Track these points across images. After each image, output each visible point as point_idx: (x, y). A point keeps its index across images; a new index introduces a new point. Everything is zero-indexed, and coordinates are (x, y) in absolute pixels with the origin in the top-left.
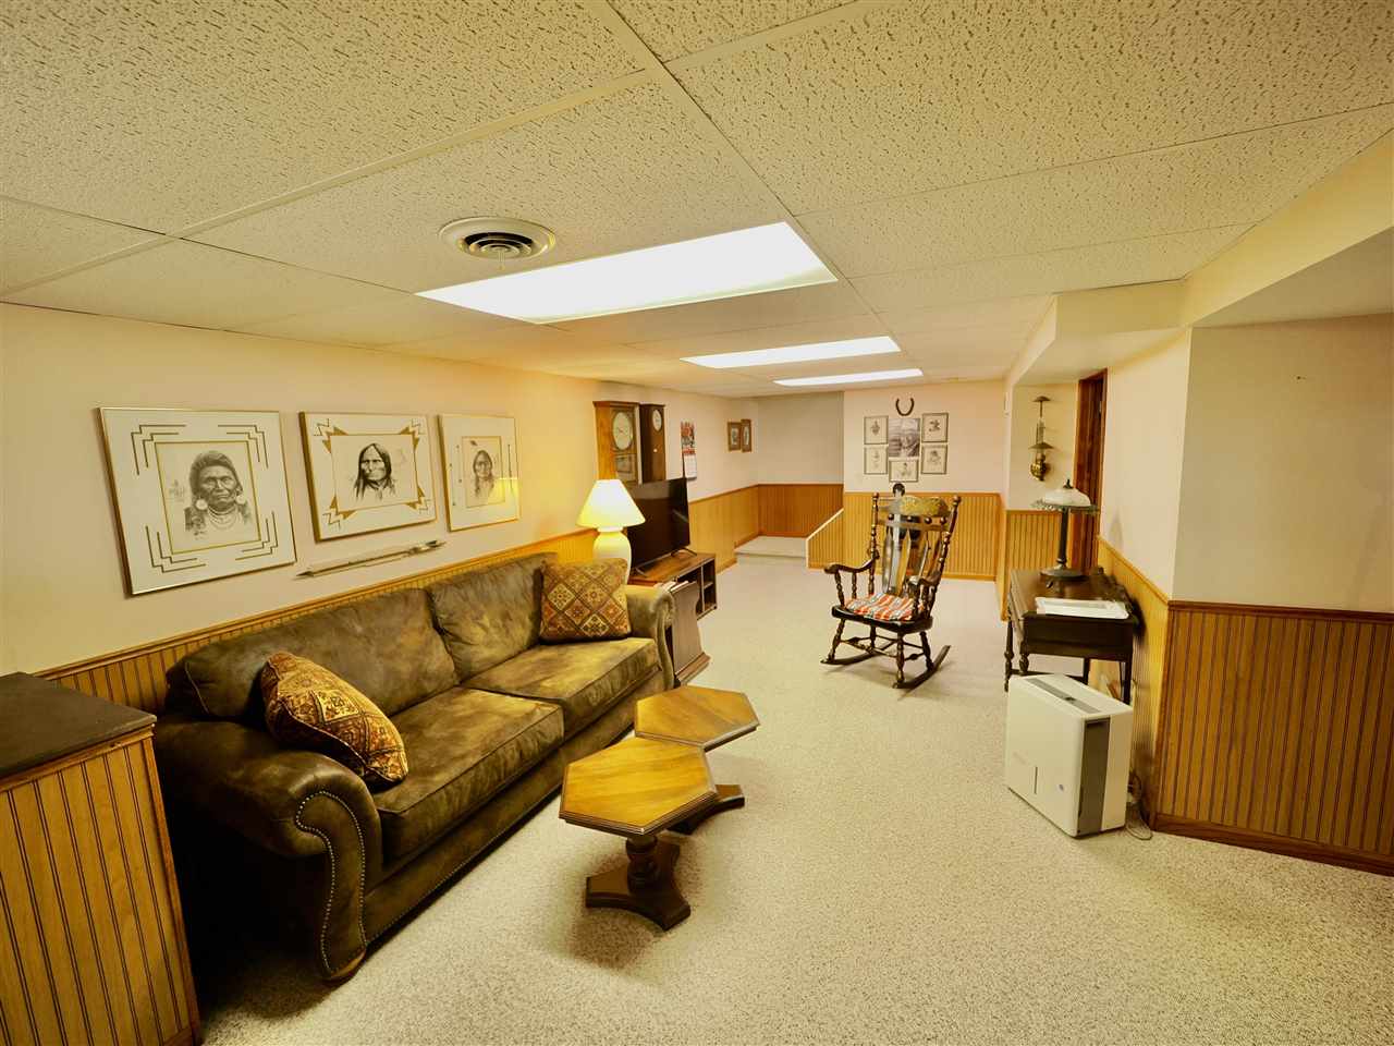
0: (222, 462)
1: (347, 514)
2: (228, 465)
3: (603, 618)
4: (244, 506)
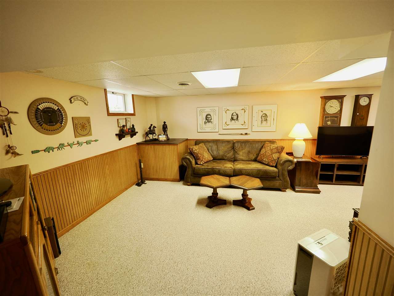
0: (210, 115)
1: (228, 125)
2: (210, 116)
3: (268, 159)
4: (212, 122)
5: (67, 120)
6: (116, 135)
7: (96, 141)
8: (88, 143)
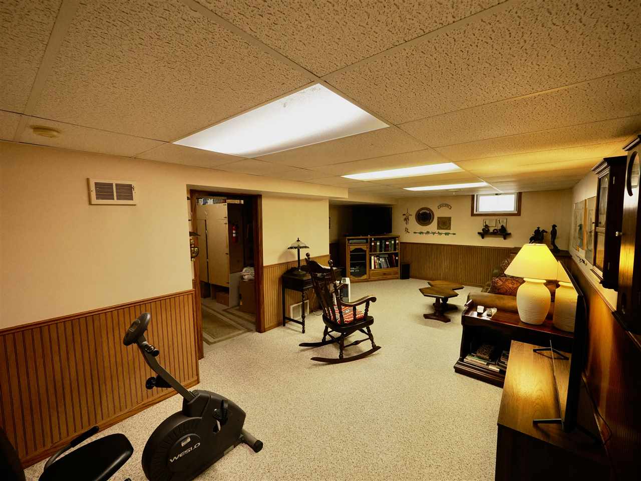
5: (433, 218)
6: (479, 233)
7: (454, 234)
8: (446, 234)
